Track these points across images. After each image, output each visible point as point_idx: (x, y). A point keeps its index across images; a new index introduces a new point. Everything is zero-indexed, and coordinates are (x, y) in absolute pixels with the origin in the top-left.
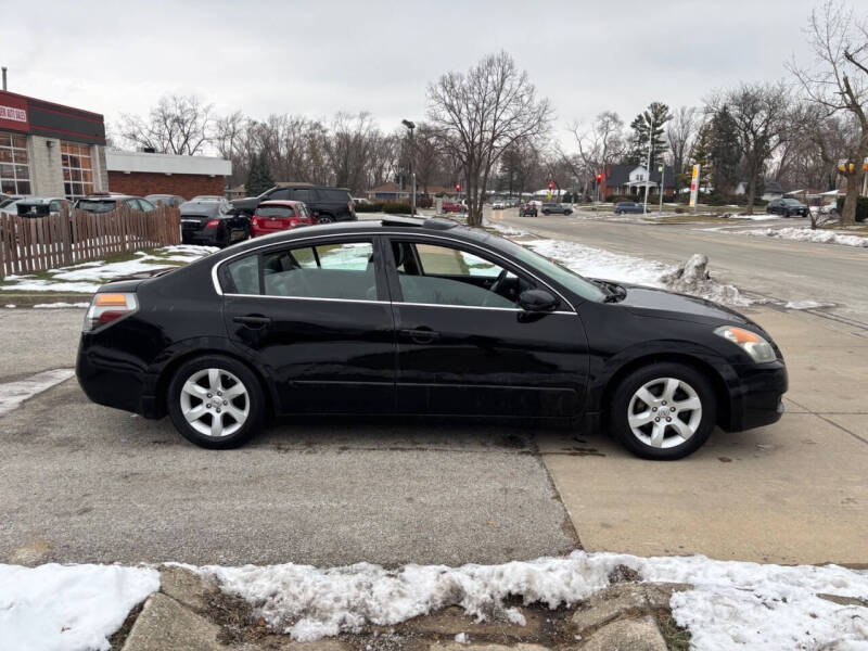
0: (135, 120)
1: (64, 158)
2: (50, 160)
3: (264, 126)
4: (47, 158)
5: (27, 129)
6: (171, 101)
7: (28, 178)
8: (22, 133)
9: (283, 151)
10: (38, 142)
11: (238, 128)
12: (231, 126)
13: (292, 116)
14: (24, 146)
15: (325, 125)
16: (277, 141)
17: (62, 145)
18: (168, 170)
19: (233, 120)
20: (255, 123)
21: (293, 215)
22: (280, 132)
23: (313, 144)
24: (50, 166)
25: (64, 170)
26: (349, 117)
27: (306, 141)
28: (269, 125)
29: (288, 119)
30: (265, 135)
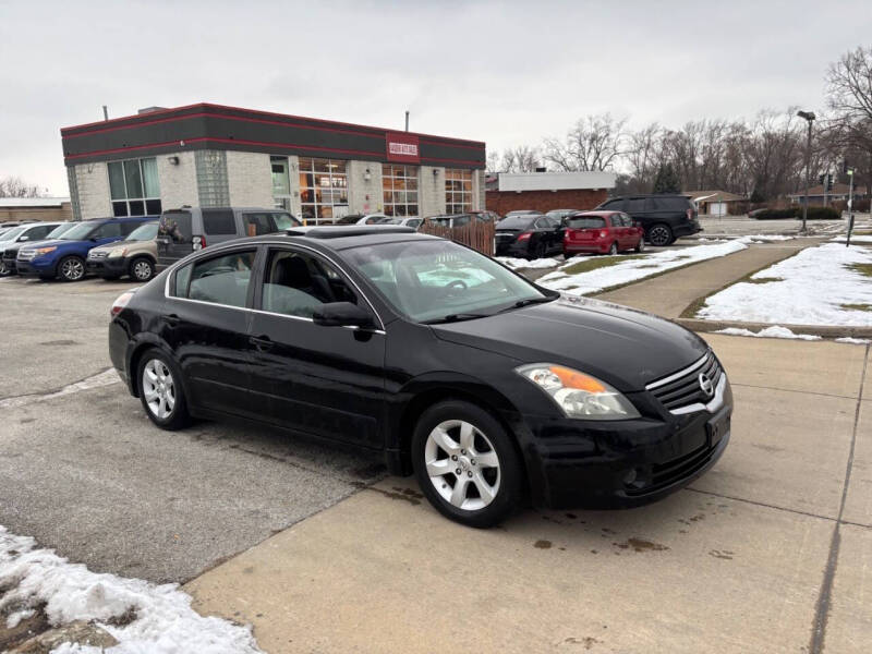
0: (554, 142)
1: (448, 183)
2: (436, 187)
3: (680, 134)
4: (432, 185)
5: (418, 162)
6: (587, 121)
7: (416, 201)
8: (414, 164)
9: (700, 160)
10: (426, 171)
11: (653, 139)
12: (646, 138)
13: (710, 120)
14: (415, 175)
15: (748, 126)
16: (693, 149)
17: (447, 172)
18: (554, 187)
19: (649, 131)
20: (671, 133)
21: (605, 226)
22: (697, 139)
23: (732, 149)
24: (435, 191)
25: (447, 194)
26: (775, 114)
27: (724, 145)
28: (686, 133)
29: (707, 124)
30: (679, 145)
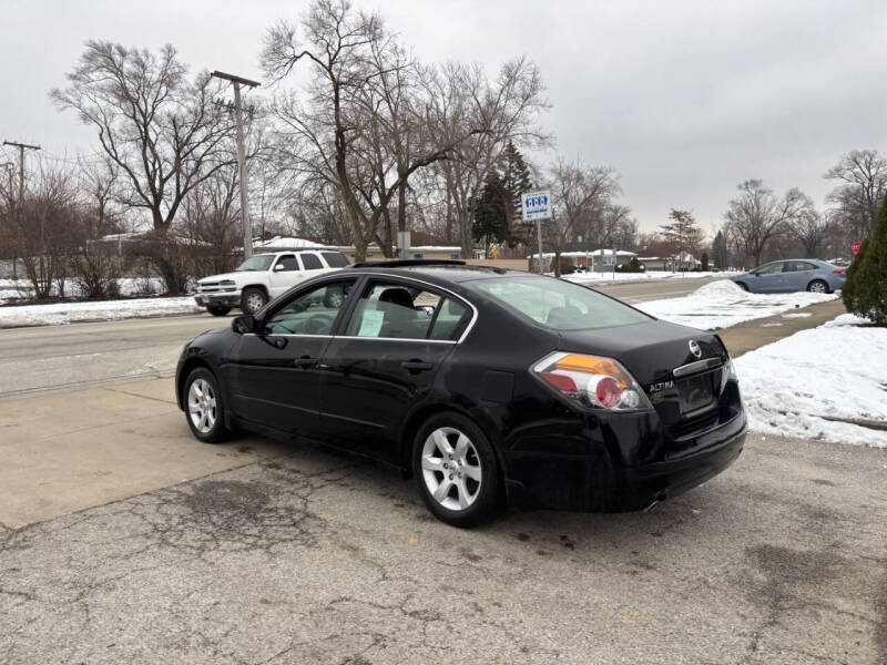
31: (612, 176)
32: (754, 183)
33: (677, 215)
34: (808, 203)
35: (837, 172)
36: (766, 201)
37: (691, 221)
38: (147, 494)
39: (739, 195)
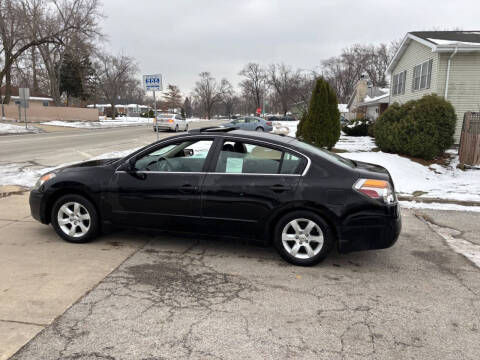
31: (134, 62)
32: (207, 74)
33: (171, 87)
34: (230, 87)
35: (243, 73)
36: (212, 83)
37: (178, 91)
38: (101, 282)
39: (199, 79)
